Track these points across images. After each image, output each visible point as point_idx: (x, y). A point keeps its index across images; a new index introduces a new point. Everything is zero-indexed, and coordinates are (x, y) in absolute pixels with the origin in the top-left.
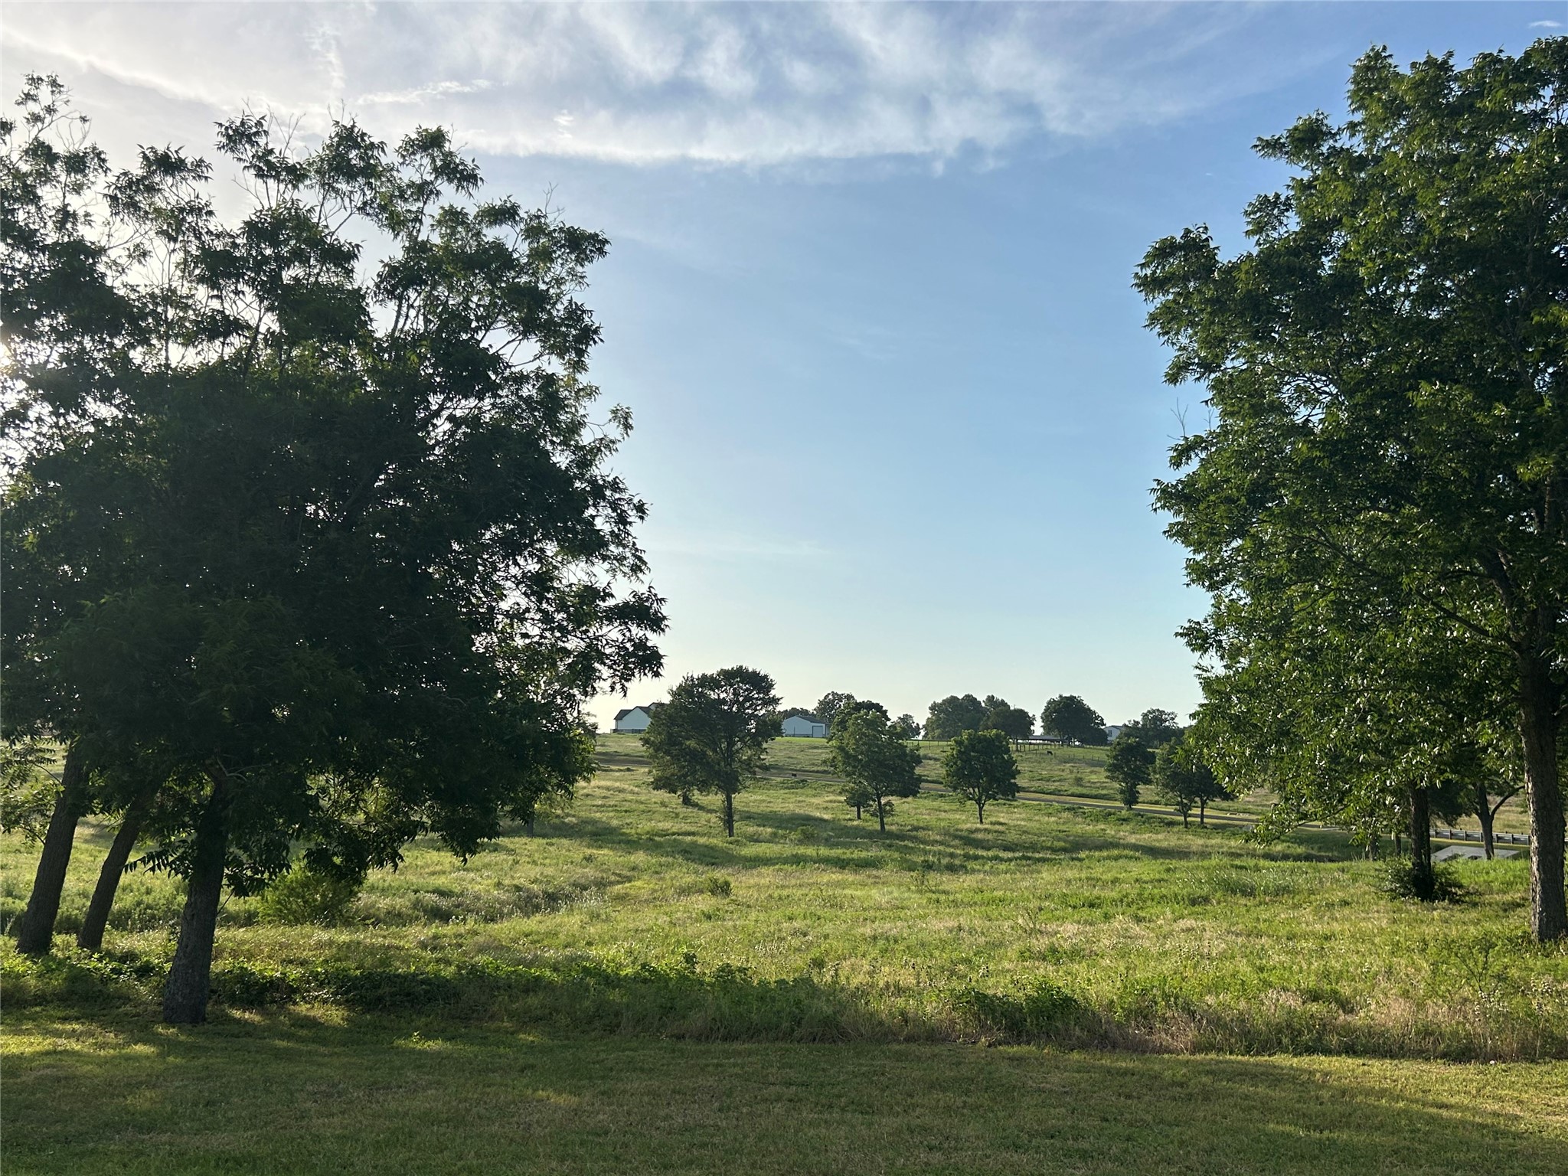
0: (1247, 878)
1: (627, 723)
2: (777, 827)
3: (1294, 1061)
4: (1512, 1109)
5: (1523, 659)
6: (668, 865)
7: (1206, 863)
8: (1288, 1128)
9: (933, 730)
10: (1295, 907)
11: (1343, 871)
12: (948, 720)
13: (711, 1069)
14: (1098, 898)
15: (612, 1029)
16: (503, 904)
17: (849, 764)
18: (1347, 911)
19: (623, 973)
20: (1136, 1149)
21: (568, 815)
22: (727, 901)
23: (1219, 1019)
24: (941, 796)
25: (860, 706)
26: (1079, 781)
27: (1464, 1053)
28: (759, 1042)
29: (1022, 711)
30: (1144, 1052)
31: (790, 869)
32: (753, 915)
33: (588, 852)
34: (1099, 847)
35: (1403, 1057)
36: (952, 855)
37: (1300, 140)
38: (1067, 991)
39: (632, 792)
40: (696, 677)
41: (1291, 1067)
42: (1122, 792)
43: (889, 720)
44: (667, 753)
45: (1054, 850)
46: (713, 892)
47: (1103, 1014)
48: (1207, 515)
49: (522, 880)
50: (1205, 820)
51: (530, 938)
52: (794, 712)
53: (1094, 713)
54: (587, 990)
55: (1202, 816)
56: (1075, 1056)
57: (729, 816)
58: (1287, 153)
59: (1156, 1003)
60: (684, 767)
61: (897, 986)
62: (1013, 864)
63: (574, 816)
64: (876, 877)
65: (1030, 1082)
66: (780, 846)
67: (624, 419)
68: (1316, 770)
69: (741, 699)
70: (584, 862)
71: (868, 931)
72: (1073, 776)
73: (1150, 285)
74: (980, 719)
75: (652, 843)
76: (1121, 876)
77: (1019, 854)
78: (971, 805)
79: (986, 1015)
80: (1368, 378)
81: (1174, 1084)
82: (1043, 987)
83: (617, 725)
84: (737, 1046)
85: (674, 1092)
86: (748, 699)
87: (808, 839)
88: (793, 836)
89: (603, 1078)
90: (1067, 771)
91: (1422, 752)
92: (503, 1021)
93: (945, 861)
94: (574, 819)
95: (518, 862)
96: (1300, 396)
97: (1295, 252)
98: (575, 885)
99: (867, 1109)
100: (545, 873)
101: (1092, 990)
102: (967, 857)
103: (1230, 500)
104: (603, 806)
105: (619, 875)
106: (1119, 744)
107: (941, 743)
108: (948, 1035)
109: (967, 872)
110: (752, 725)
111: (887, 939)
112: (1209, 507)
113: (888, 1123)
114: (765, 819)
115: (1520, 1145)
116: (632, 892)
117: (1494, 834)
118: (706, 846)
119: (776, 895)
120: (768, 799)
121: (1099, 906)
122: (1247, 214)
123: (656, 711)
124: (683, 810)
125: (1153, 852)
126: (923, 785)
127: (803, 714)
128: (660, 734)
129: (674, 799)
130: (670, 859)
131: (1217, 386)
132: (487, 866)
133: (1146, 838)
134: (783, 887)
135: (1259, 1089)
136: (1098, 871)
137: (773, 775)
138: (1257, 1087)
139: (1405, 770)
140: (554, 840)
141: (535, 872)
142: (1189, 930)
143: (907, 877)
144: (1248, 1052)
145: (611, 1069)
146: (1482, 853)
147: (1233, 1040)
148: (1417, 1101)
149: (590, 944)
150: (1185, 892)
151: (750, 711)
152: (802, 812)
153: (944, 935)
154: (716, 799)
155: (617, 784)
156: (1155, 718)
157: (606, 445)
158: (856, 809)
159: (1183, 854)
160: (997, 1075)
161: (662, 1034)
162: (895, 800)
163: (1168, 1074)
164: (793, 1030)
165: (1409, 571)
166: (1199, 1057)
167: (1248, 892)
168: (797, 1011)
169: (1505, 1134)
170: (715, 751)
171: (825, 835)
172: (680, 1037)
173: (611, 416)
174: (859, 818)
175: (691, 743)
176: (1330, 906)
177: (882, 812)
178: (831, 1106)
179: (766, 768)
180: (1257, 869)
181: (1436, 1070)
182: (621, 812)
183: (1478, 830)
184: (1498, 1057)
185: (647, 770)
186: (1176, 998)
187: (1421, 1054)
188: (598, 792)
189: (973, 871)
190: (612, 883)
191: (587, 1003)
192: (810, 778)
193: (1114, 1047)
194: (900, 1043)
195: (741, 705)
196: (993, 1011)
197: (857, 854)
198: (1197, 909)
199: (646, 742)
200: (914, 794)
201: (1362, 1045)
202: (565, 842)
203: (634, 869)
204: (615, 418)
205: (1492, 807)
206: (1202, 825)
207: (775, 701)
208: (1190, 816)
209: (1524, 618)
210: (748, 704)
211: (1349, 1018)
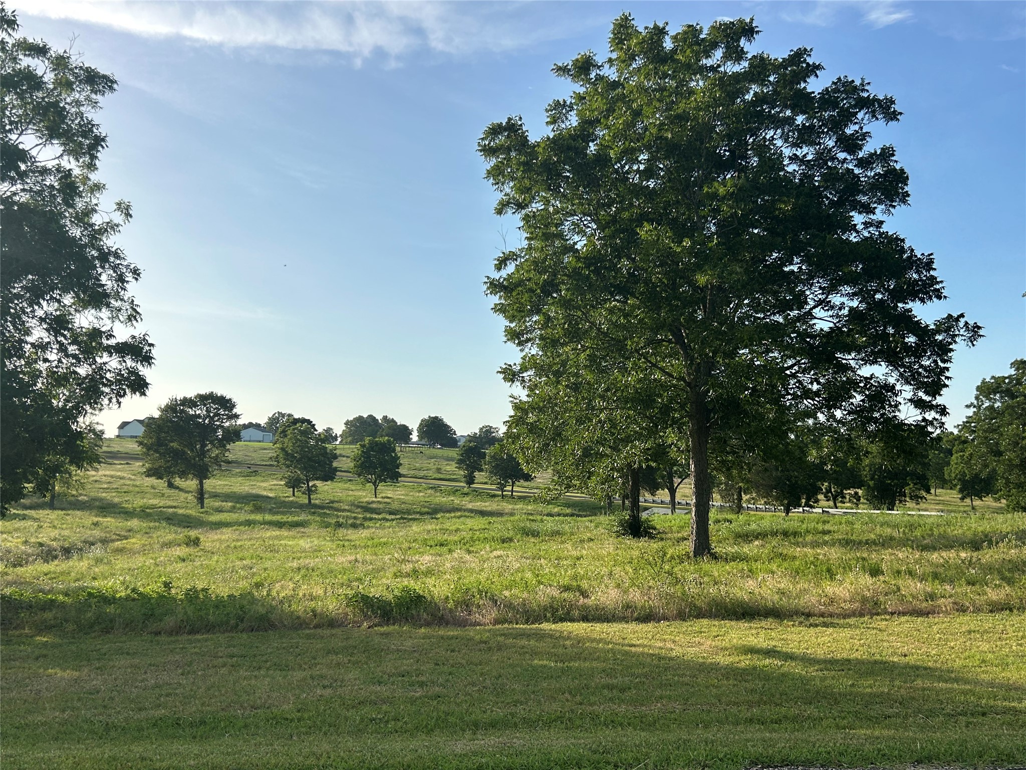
0: (534, 526)
1: (127, 431)
2: (236, 502)
3: (553, 626)
4: (669, 645)
5: (692, 392)
6: (155, 528)
7: (512, 518)
8: (545, 662)
9: (346, 438)
10: (562, 542)
11: (591, 522)
12: (356, 431)
13: (177, 650)
14: (446, 541)
15: (107, 631)
16: (29, 555)
17: (288, 460)
18: (591, 544)
19: (118, 596)
20: (455, 679)
21: (81, 495)
22: (198, 549)
23: (511, 604)
24: (350, 480)
25: (296, 421)
26: (439, 470)
27: (647, 617)
28: (214, 633)
29: (404, 425)
30: (465, 626)
31: (244, 529)
32: (215, 558)
33: (96, 519)
34: (449, 511)
35: (614, 621)
36: (355, 518)
37: (580, 68)
38: (421, 593)
39: (130, 479)
40: (178, 398)
41: (551, 630)
42: (465, 477)
43: (316, 431)
44: (156, 451)
45: (421, 514)
46: (187, 545)
47: (441, 605)
48: (517, 299)
49: (44, 539)
50: (514, 494)
51: (48, 576)
52: (250, 425)
53: (449, 427)
54: (90, 606)
55: (512, 491)
56: (423, 630)
57: (201, 496)
58: (572, 75)
59: (474, 596)
60: (169, 461)
61: (311, 595)
62: (395, 522)
63: (86, 495)
64: (303, 532)
65: (393, 646)
66: (237, 515)
67: (125, 209)
68: (575, 456)
69: (212, 415)
70: (93, 527)
71: (295, 564)
72: (435, 467)
73: (488, 151)
74: (378, 431)
75: (144, 514)
76: (461, 527)
77: (398, 517)
78: (370, 486)
79: (368, 608)
80: (614, 220)
81: (481, 642)
82: (406, 590)
83: (119, 432)
84: (199, 637)
85: (150, 665)
86: (217, 415)
87: (258, 509)
88: (246, 508)
89: (98, 659)
90: (432, 464)
91: (635, 447)
92: (24, 629)
93: (350, 522)
94: (85, 498)
95: (41, 527)
96: (575, 228)
97: (573, 138)
98: (85, 542)
99: (284, 668)
100: (62, 534)
101: (436, 591)
102: (365, 519)
103: (532, 291)
104: (108, 488)
105: (119, 535)
106: (464, 446)
107: (351, 446)
108: (343, 623)
109: (364, 528)
110: (220, 433)
111: (307, 569)
112: (518, 294)
113: (298, 675)
114: (227, 497)
115: (672, 663)
116: (128, 546)
117: (676, 501)
118: (184, 515)
119: (232, 545)
120: (230, 484)
121: (447, 545)
122: (547, 111)
123: (149, 423)
124: (168, 491)
125: (483, 513)
126: (338, 473)
127: (257, 426)
128: (151, 438)
129: (161, 484)
130: (157, 524)
131: (526, 218)
132: (16, 530)
133: (478, 505)
134: (238, 540)
135: (531, 643)
136: (447, 525)
137: (234, 467)
138: (530, 641)
139: (625, 458)
140: (69, 512)
141: (54, 533)
142: (499, 557)
143: (323, 532)
144: (527, 623)
145: (105, 654)
146: (669, 511)
147: (518, 616)
148: (619, 644)
149: (94, 579)
150: (498, 535)
151: (218, 423)
152: (254, 492)
153: (346, 565)
154: (192, 484)
155: (119, 474)
156: (487, 431)
157: (112, 227)
158: (292, 489)
159: (500, 514)
160: (372, 643)
161: (144, 632)
162: (319, 483)
163: (478, 637)
164: (238, 625)
165: (632, 338)
166: (497, 627)
167: (535, 534)
168: (241, 613)
169: (664, 658)
170: (192, 451)
171: (269, 507)
172: (158, 633)
173: (115, 207)
174: (294, 495)
175: (174, 445)
176: (582, 541)
177: (310, 491)
178: (260, 668)
179: (229, 462)
180: (542, 521)
181: (633, 626)
182: (121, 492)
183: (668, 499)
184: (666, 618)
185: (141, 464)
186: (486, 593)
187: (624, 619)
188: (104, 479)
189: (368, 527)
190: (113, 541)
191: (89, 615)
192: (260, 470)
193: (447, 624)
194: (310, 628)
195: (212, 418)
196: (372, 606)
197: (291, 519)
198: (505, 545)
199: (141, 443)
200: (332, 478)
201: (592, 616)
202: (78, 513)
203: (130, 531)
204: (119, 209)
205: (676, 485)
206: (512, 497)
207: (237, 416)
208: (505, 491)
209: (693, 368)
210: (217, 418)
211: (586, 601)
